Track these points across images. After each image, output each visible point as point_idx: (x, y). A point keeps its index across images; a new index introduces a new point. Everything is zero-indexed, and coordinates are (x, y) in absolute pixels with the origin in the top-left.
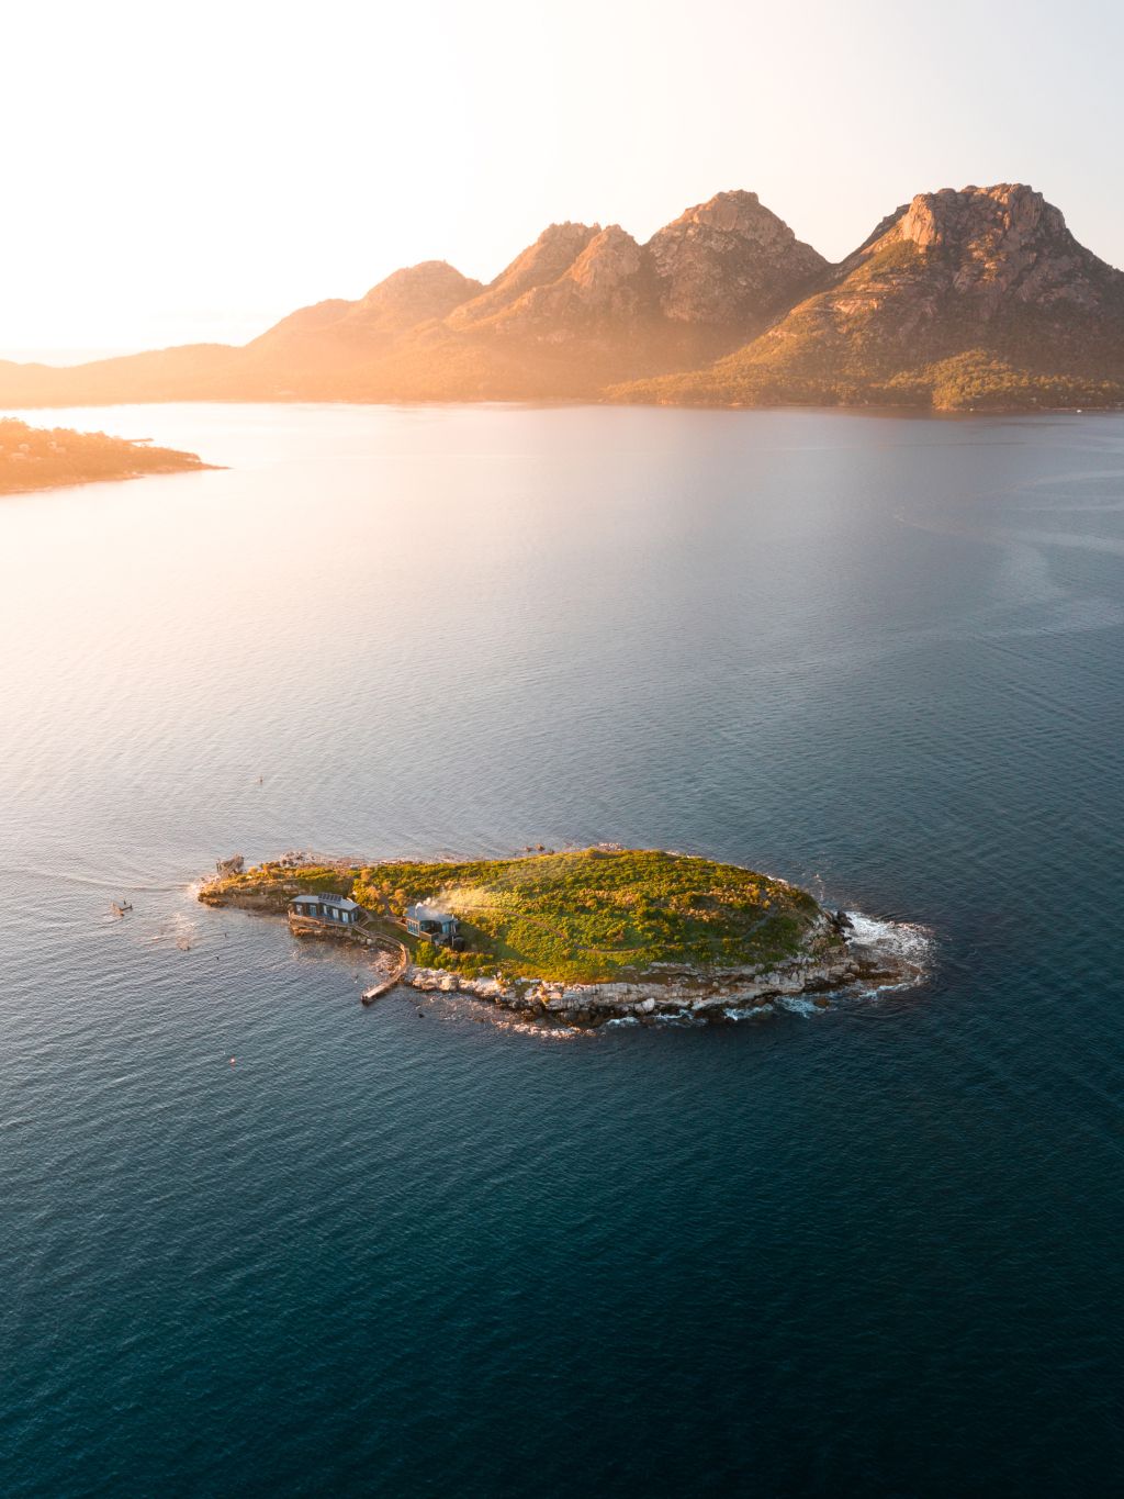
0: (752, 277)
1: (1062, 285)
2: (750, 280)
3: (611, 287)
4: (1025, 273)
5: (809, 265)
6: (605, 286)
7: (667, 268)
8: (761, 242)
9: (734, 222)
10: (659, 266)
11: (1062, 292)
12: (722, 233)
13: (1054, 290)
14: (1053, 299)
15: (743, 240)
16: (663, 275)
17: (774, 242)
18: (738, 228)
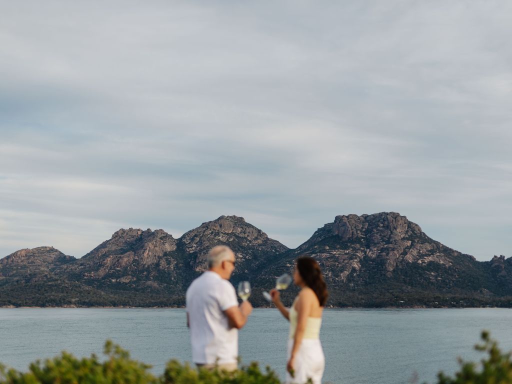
0: (245, 253)
1: (430, 256)
2: (245, 255)
3: (158, 256)
4: (407, 250)
5: (278, 249)
6: (155, 256)
7: (193, 248)
8: (249, 238)
9: (232, 229)
10: (188, 248)
11: (430, 258)
12: (225, 233)
13: (426, 257)
14: (426, 261)
15: (237, 237)
16: (191, 252)
17: (256, 238)
18: (234, 232)
